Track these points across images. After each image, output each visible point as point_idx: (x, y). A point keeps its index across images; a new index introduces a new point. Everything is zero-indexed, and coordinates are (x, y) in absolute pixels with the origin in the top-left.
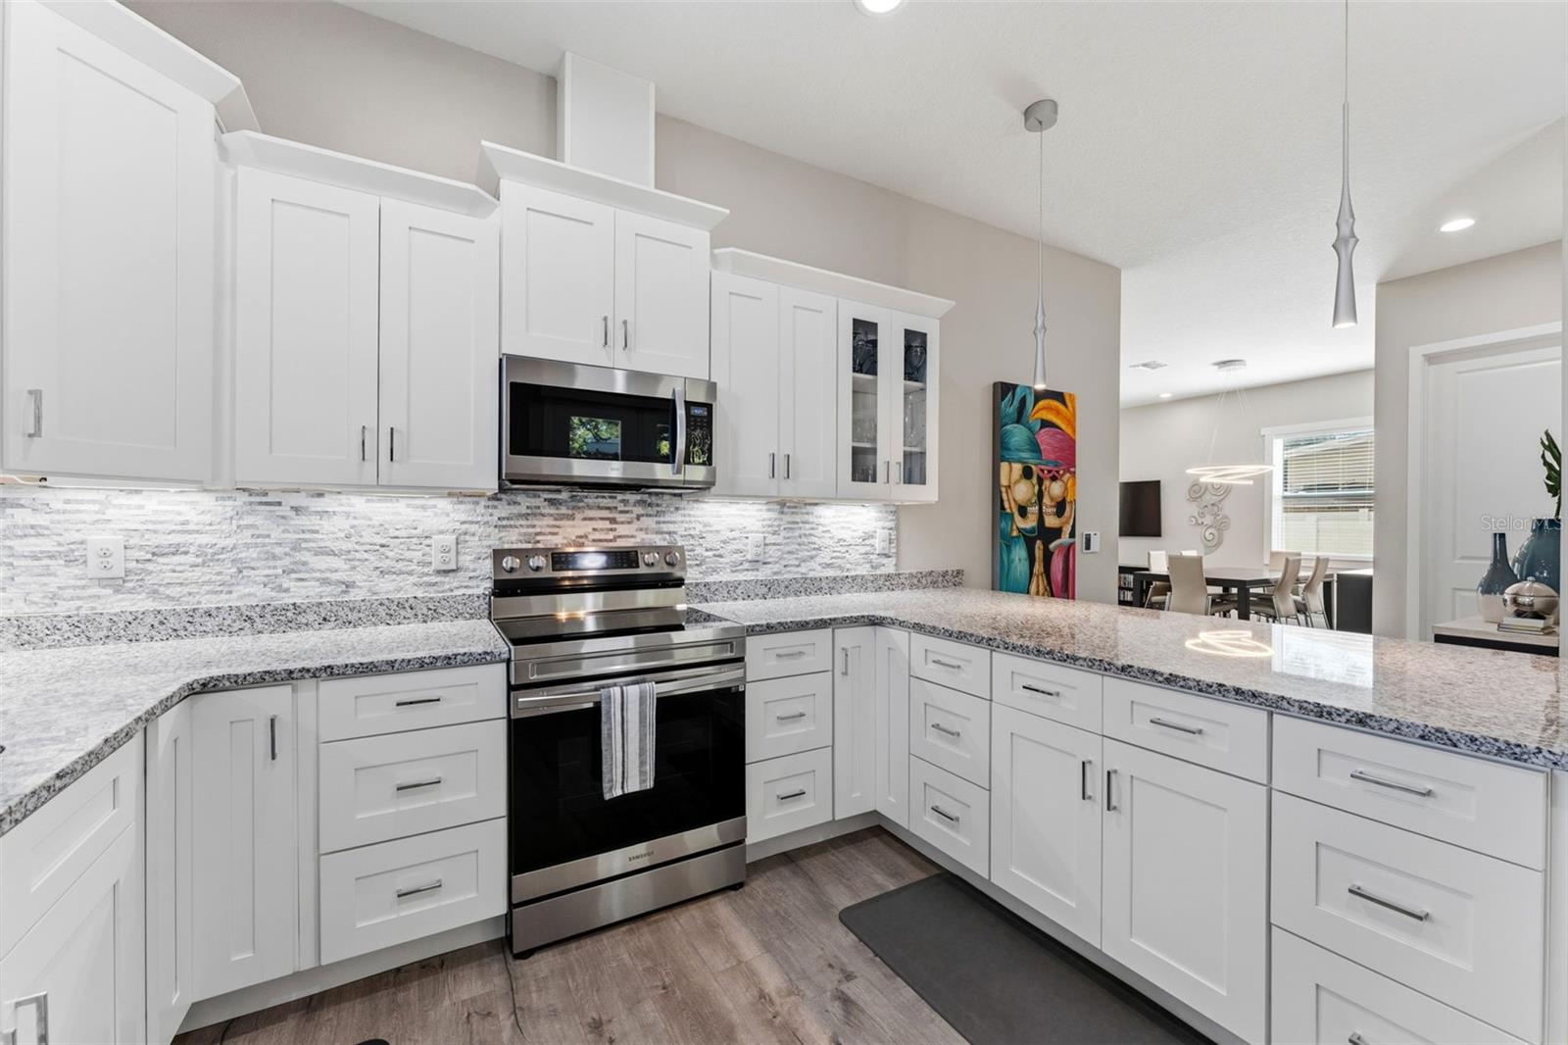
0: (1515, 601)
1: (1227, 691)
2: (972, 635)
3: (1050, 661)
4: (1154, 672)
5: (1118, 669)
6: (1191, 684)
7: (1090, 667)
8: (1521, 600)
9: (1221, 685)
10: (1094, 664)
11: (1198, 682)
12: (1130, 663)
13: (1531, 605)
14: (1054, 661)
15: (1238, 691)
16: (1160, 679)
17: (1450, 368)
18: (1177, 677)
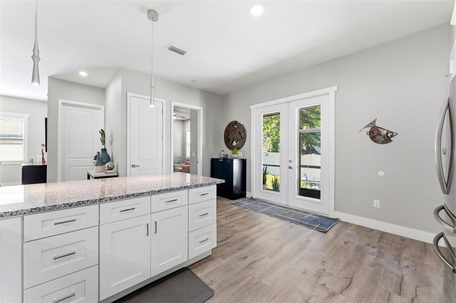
0: (108, 167)
1: (183, 188)
2: (87, 201)
3: (133, 197)
4: (167, 189)
5: (157, 192)
6: (175, 189)
7: (149, 194)
8: (109, 166)
9: (181, 187)
10: (150, 193)
11: (177, 188)
12: (160, 189)
13: (111, 167)
14: (135, 197)
15: (184, 187)
16: (168, 190)
17: (68, 108)
18: (172, 188)
